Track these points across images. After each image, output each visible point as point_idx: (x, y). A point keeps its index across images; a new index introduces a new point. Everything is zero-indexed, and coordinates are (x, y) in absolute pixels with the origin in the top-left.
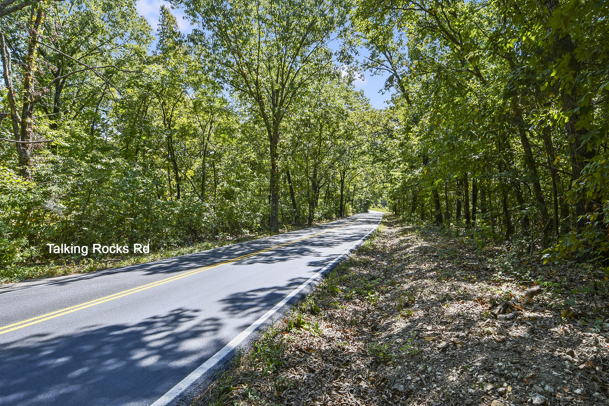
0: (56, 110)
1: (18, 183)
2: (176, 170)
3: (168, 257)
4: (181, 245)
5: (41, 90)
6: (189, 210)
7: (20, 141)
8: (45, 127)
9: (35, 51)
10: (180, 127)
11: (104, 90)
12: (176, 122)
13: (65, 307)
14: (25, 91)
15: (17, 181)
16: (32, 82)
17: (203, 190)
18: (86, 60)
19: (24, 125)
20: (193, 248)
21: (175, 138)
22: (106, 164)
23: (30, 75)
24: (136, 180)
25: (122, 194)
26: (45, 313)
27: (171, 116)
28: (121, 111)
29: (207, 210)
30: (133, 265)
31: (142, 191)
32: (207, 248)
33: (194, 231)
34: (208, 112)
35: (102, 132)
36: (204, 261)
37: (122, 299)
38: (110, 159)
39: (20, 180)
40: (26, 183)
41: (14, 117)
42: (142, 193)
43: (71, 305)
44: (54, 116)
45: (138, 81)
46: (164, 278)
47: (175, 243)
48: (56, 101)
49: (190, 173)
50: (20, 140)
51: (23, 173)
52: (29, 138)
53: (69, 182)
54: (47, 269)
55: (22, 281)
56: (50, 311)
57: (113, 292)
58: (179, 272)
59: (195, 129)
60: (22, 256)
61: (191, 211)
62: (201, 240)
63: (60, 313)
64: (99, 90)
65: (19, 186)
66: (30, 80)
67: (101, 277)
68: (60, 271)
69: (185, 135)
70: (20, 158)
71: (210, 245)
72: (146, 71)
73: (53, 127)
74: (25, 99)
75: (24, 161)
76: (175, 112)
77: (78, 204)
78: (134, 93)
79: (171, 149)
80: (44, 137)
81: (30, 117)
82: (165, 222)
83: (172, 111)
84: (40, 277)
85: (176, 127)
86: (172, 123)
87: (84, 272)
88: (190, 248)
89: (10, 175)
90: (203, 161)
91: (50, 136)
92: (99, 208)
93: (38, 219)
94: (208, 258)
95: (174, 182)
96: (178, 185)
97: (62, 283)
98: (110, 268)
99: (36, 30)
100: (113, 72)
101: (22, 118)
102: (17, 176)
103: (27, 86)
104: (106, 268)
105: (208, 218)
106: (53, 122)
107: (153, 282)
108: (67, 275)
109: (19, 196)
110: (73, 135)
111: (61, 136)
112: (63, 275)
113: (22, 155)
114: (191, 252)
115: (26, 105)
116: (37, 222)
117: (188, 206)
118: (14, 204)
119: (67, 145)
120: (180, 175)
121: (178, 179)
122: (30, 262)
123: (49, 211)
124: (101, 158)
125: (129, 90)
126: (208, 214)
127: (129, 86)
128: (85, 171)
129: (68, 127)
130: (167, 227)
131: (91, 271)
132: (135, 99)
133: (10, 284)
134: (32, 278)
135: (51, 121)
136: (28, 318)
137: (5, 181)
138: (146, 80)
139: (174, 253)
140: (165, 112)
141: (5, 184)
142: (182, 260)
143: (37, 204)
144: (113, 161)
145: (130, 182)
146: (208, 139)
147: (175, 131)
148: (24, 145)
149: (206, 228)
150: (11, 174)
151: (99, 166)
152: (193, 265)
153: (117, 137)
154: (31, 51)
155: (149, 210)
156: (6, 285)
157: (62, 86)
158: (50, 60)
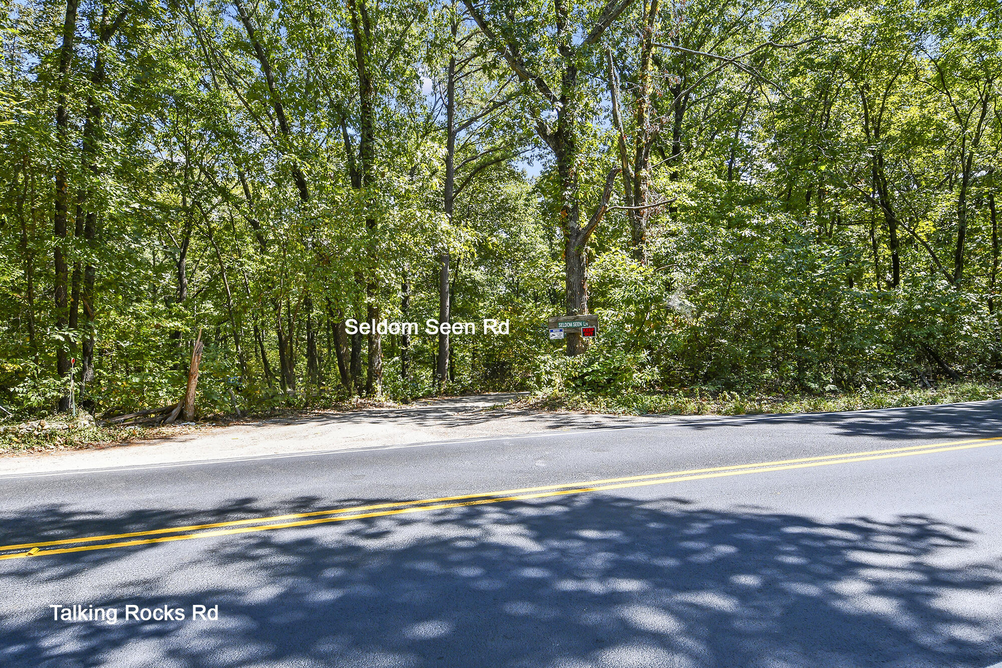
0: (676, 150)
1: (632, 270)
2: (891, 222)
3: (880, 405)
4: (905, 383)
5: (660, 120)
6: (926, 311)
7: (633, 207)
8: (663, 179)
9: (651, 61)
10: (903, 130)
11: (750, 94)
12: (894, 120)
13: (711, 465)
14: (638, 129)
15: (631, 267)
16: (647, 111)
17: (959, 262)
18: (718, 50)
19: (638, 181)
20: (935, 394)
21: (888, 157)
22: (758, 227)
23: (644, 102)
24: (810, 252)
25: (783, 281)
26: (685, 468)
27: (882, 109)
28: (780, 125)
29: (972, 309)
30: (808, 411)
31: (820, 272)
32: (975, 395)
33: (934, 357)
34: (977, 79)
35: (743, 171)
36: (974, 426)
37: (805, 471)
38: (764, 218)
39: (634, 265)
40: (641, 269)
41: (625, 172)
42: (821, 276)
43: (721, 465)
44: (674, 159)
45: (812, 56)
46: (880, 447)
47: (891, 378)
48: (676, 134)
49: (925, 227)
50: (633, 205)
51: (638, 255)
52: (644, 201)
53: (700, 264)
54: (672, 402)
55: (641, 415)
56: (692, 467)
57: (785, 457)
58: (915, 441)
59: (941, 127)
60: (640, 378)
61: (931, 312)
62: (955, 377)
63: (708, 473)
64: (740, 95)
65: (634, 275)
66: (645, 109)
67: (757, 425)
68: (692, 406)
69: (915, 144)
70: (633, 232)
71: (981, 389)
72: (830, 31)
73: (674, 177)
74: (639, 141)
75: (638, 237)
76: (892, 99)
77: (712, 300)
78: (805, 84)
79: (879, 181)
80: (663, 195)
81: (645, 167)
82: (868, 333)
83: (885, 96)
84: (665, 413)
85: (893, 132)
86: (883, 125)
87: (726, 414)
88: (929, 393)
89: (623, 259)
90: (962, 197)
91: (669, 192)
92: (745, 307)
93: (659, 323)
94: (982, 420)
95: (885, 250)
96: (895, 258)
97: (699, 426)
98: (768, 412)
99: (651, 26)
100: (765, 56)
101: (635, 172)
102: (630, 260)
103: (640, 120)
104: (761, 412)
105: (975, 329)
106: (674, 169)
107: (858, 451)
108: (702, 414)
109: (635, 289)
110: (700, 185)
111: (685, 191)
112: (695, 414)
113: (635, 228)
114: (934, 402)
115: (639, 150)
116: (658, 329)
117: (922, 302)
118: (628, 302)
119: (694, 204)
120: (899, 234)
121: (894, 244)
122: (651, 388)
123: (671, 312)
124: (750, 217)
125: (794, 81)
126: (974, 319)
127: (794, 74)
128: (725, 244)
129: (695, 173)
130: (873, 343)
131: (737, 412)
132: (807, 94)
133: (629, 417)
134: (654, 412)
135: (671, 169)
136: (665, 471)
137: (617, 268)
138: (829, 50)
139: (891, 399)
140: (868, 105)
141: (618, 272)
142: (914, 416)
143: (657, 300)
144: (770, 220)
145: (797, 256)
146: (976, 143)
147: (891, 139)
148: (637, 211)
149: (969, 352)
150: (625, 257)
151: (747, 232)
152: (943, 429)
153: (770, 175)
154: (644, 64)
155: (834, 309)
156: (623, 417)
157: (684, 107)
158: (670, 69)
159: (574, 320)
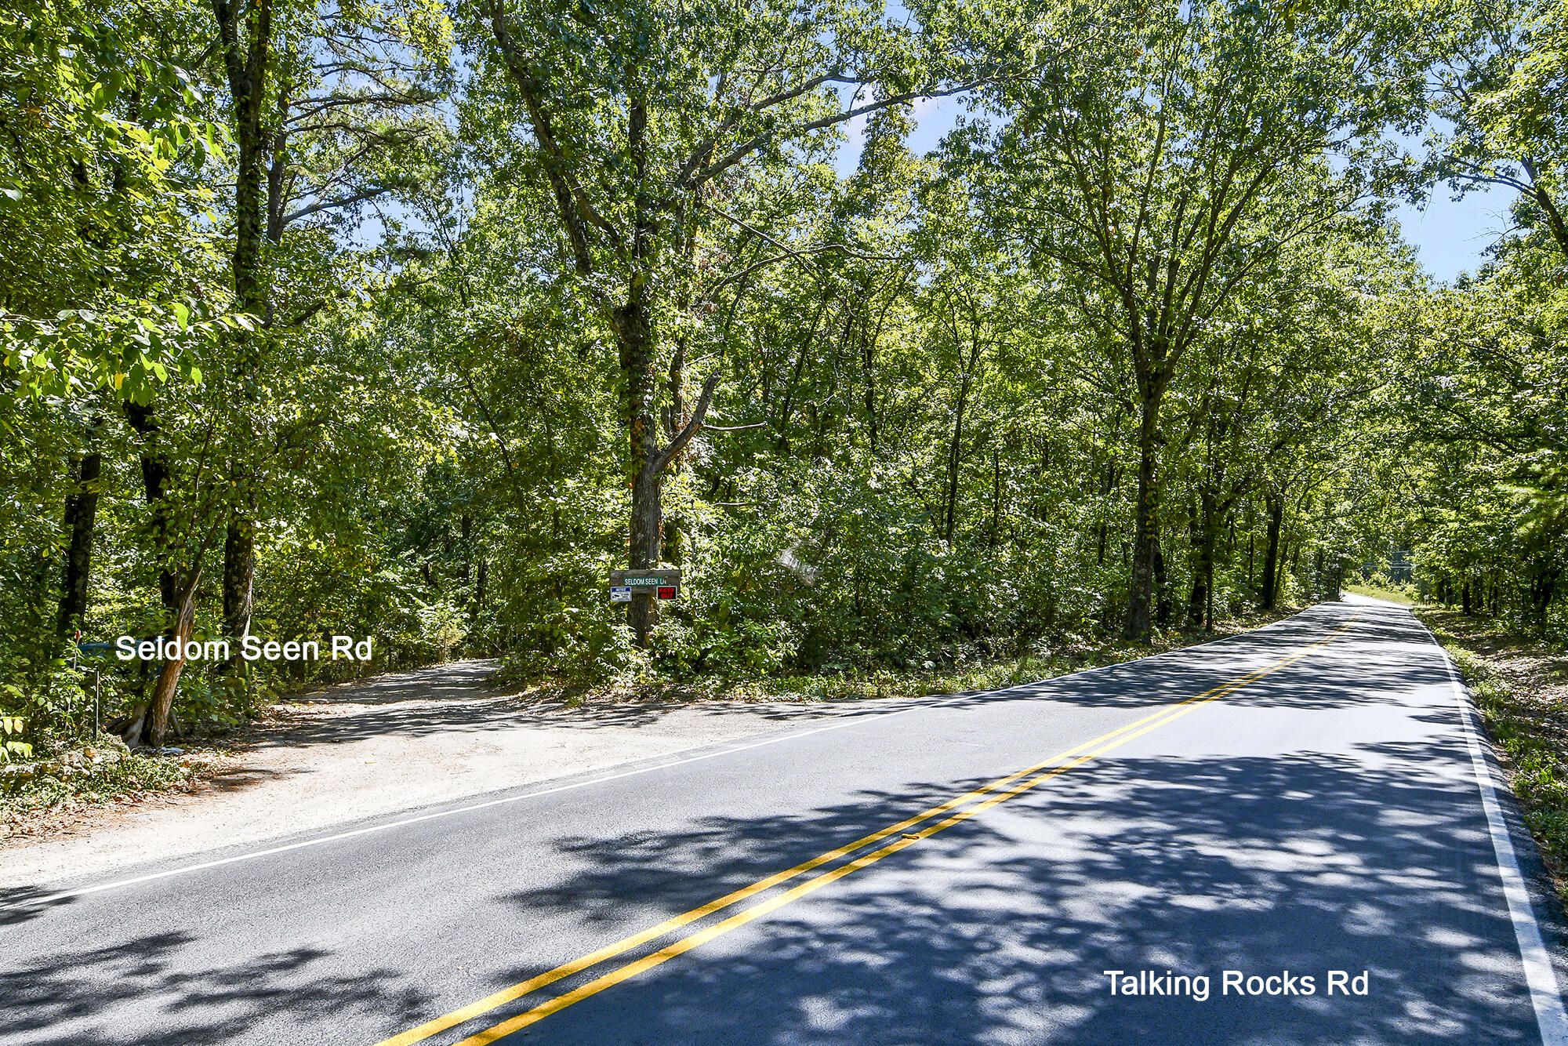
17: (951, 522)
159: (647, 576)
